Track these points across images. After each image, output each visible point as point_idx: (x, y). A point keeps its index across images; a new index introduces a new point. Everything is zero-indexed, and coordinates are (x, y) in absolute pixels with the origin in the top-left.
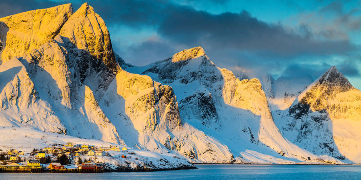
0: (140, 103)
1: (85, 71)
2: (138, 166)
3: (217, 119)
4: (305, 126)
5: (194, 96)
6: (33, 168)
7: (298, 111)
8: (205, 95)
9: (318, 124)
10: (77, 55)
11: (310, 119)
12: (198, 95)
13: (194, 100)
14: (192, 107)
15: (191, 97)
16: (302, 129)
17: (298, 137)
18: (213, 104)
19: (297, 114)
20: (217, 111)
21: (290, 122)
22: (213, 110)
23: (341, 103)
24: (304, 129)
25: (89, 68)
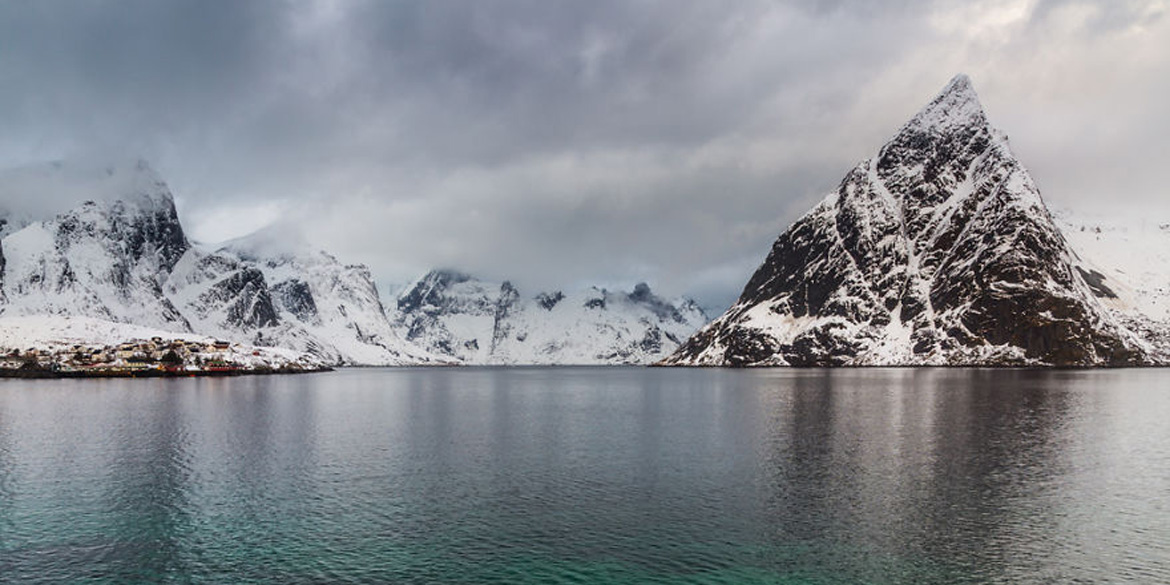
0: (219, 290)
1: (140, 246)
2: (282, 367)
3: (315, 312)
4: (418, 321)
5: (285, 283)
6: (133, 369)
7: (408, 305)
8: (299, 283)
9: (433, 320)
10: (127, 224)
11: (422, 313)
12: (290, 283)
13: (285, 288)
14: (282, 298)
15: (280, 285)
16: (413, 325)
17: (409, 335)
18: (309, 294)
19: (408, 308)
20: (316, 303)
21: (399, 317)
22: (310, 301)
23: (459, 296)
24: (416, 326)
25: (144, 241)
